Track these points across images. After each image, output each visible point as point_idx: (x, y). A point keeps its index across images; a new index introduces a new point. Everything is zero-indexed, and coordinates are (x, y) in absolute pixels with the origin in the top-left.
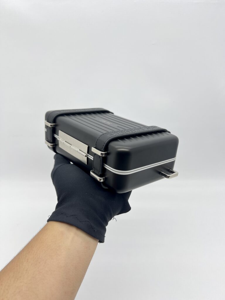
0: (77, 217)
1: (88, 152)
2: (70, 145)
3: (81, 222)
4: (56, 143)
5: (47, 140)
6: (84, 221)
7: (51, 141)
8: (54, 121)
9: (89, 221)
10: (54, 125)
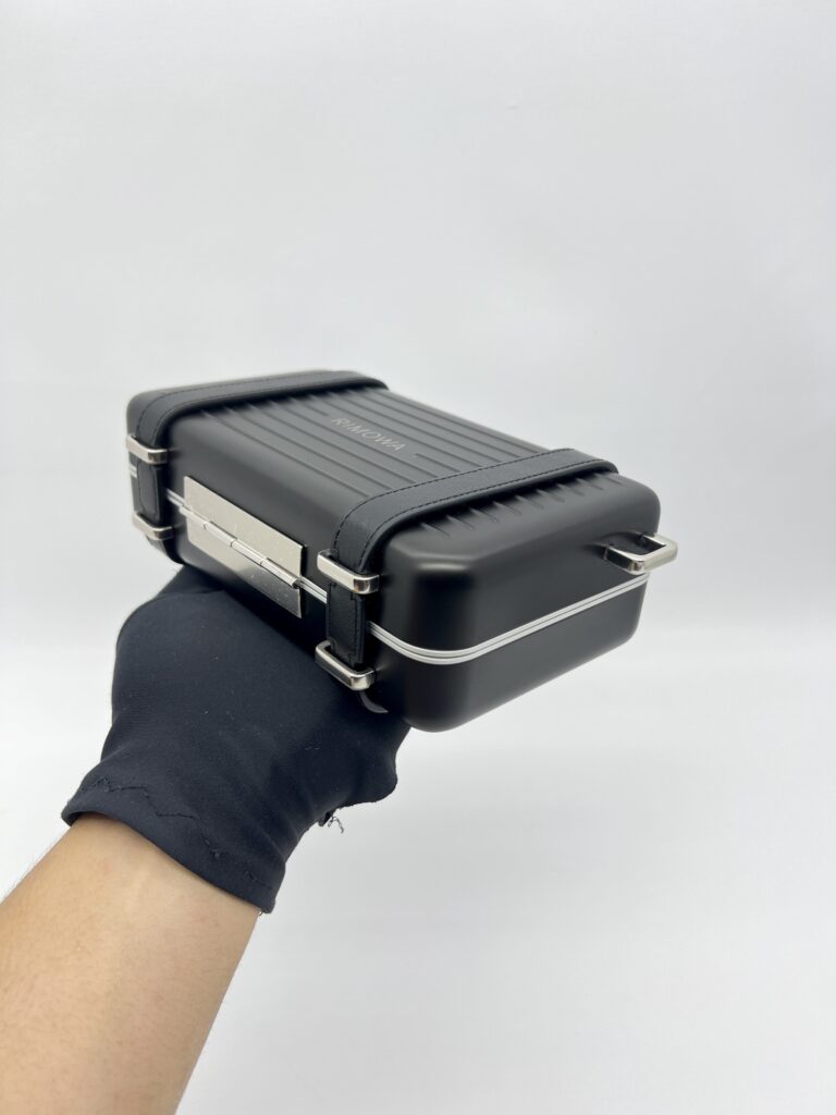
0: (148, 797)
1: (304, 571)
2: (232, 540)
3: (161, 815)
4: (176, 526)
5: (141, 510)
6: (173, 815)
7: (158, 518)
8: (164, 438)
9: (194, 815)
10: (162, 454)
